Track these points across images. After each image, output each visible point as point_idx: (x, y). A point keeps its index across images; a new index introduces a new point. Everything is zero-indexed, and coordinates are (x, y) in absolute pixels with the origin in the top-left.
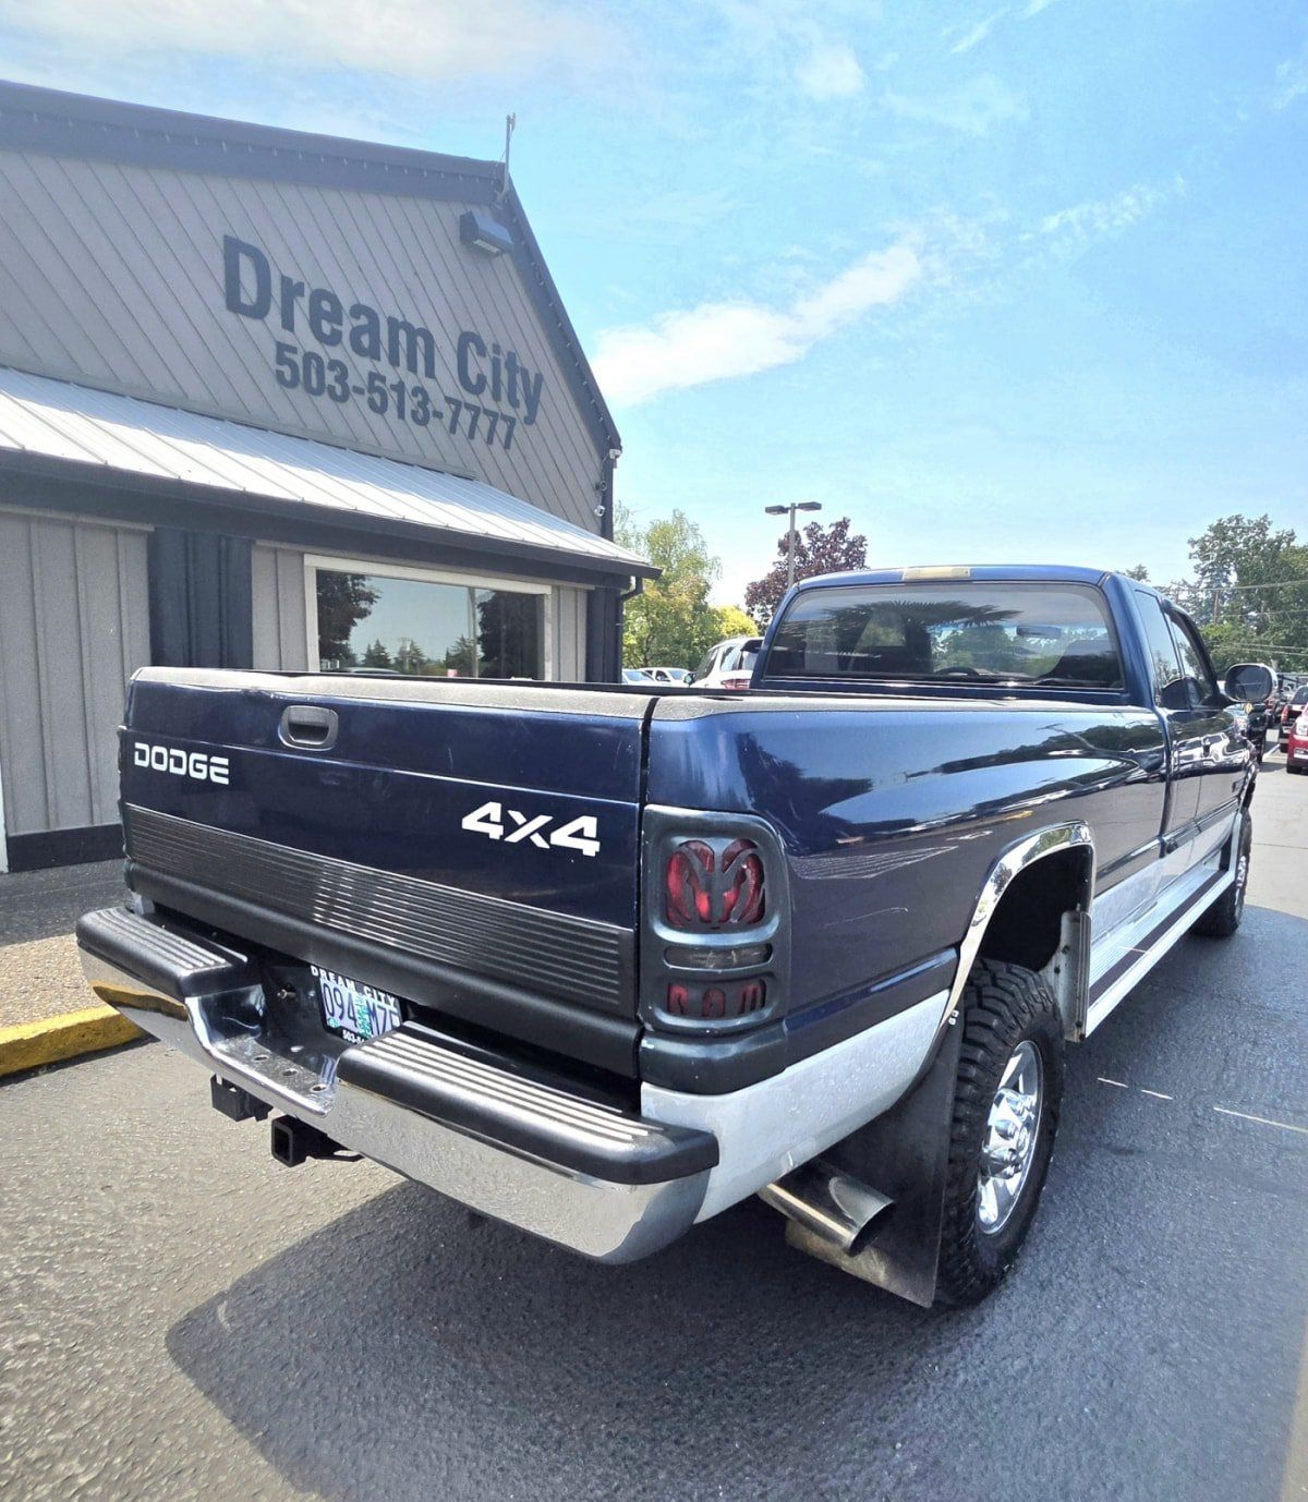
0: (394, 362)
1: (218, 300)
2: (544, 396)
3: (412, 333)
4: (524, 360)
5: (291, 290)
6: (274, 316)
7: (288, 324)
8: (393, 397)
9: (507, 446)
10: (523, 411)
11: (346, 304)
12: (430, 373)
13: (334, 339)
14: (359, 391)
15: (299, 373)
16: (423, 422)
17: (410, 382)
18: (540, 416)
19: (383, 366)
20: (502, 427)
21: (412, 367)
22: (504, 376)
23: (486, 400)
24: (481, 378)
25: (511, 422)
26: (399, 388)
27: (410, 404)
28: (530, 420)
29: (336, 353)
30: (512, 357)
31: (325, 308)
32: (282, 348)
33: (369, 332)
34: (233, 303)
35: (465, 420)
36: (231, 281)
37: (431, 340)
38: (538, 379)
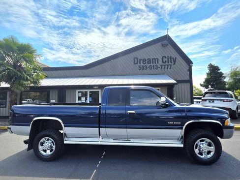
0: (153, 63)
1: (133, 63)
2: (177, 60)
3: (155, 59)
4: (173, 56)
5: (140, 60)
6: (139, 63)
7: (140, 63)
8: (153, 67)
9: (170, 69)
10: (173, 63)
11: (147, 59)
12: (158, 63)
13: (145, 63)
14: (148, 68)
15: (141, 68)
16: (157, 69)
17: (155, 65)
18: (176, 63)
19: (152, 64)
20: (169, 66)
21: (155, 63)
22: (170, 60)
23: (167, 64)
24: (166, 61)
25: (171, 65)
26: (154, 66)
27: (155, 67)
28: (174, 64)
29: (145, 65)
30: (171, 57)
31: (144, 60)
32: (139, 66)
33: (149, 61)
34: (135, 64)
35: (163, 67)
36: (134, 61)
37: (158, 59)
38: (176, 58)
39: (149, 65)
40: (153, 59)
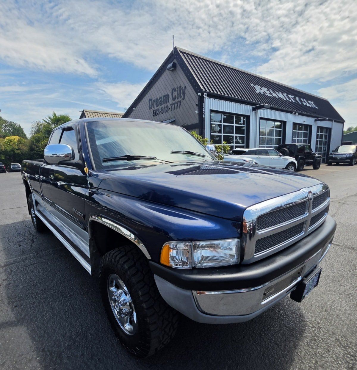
0: (164, 103)
1: (148, 108)
2: (186, 91)
3: (166, 96)
4: (183, 86)
5: (154, 101)
7: (154, 108)
8: (164, 110)
9: (180, 107)
10: (182, 97)
11: (159, 98)
12: (168, 102)
13: (158, 105)
14: (161, 112)
15: (155, 114)
16: (168, 112)
17: (166, 105)
18: (186, 97)
19: (163, 105)
20: (179, 104)
21: (166, 103)
22: (179, 93)
23: (176, 100)
24: (175, 96)
25: (180, 102)
26: (165, 108)
27: (166, 110)
28: (184, 99)
29: (158, 107)
30: (180, 87)
31: (157, 101)
32: (154, 111)
33: (161, 101)
35: (173, 106)
36: (150, 105)
37: (168, 95)
38: (185, 87)
39: (161, 107)
40: (164, 96)
